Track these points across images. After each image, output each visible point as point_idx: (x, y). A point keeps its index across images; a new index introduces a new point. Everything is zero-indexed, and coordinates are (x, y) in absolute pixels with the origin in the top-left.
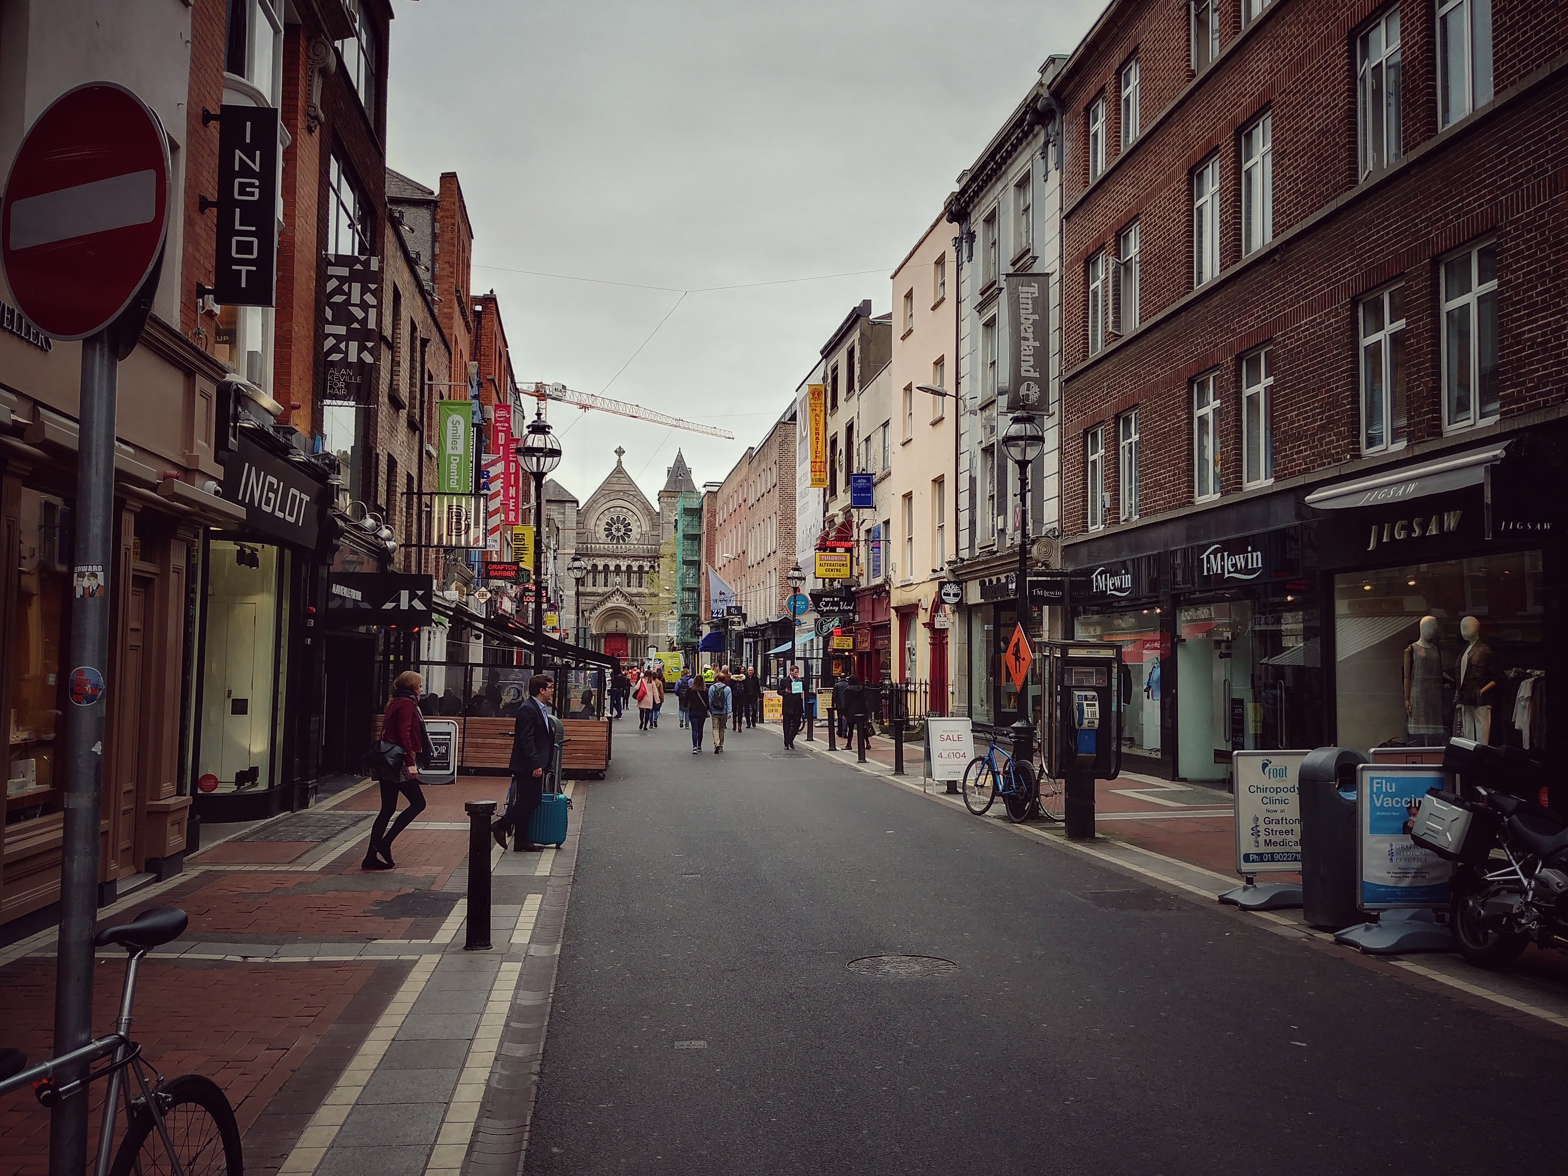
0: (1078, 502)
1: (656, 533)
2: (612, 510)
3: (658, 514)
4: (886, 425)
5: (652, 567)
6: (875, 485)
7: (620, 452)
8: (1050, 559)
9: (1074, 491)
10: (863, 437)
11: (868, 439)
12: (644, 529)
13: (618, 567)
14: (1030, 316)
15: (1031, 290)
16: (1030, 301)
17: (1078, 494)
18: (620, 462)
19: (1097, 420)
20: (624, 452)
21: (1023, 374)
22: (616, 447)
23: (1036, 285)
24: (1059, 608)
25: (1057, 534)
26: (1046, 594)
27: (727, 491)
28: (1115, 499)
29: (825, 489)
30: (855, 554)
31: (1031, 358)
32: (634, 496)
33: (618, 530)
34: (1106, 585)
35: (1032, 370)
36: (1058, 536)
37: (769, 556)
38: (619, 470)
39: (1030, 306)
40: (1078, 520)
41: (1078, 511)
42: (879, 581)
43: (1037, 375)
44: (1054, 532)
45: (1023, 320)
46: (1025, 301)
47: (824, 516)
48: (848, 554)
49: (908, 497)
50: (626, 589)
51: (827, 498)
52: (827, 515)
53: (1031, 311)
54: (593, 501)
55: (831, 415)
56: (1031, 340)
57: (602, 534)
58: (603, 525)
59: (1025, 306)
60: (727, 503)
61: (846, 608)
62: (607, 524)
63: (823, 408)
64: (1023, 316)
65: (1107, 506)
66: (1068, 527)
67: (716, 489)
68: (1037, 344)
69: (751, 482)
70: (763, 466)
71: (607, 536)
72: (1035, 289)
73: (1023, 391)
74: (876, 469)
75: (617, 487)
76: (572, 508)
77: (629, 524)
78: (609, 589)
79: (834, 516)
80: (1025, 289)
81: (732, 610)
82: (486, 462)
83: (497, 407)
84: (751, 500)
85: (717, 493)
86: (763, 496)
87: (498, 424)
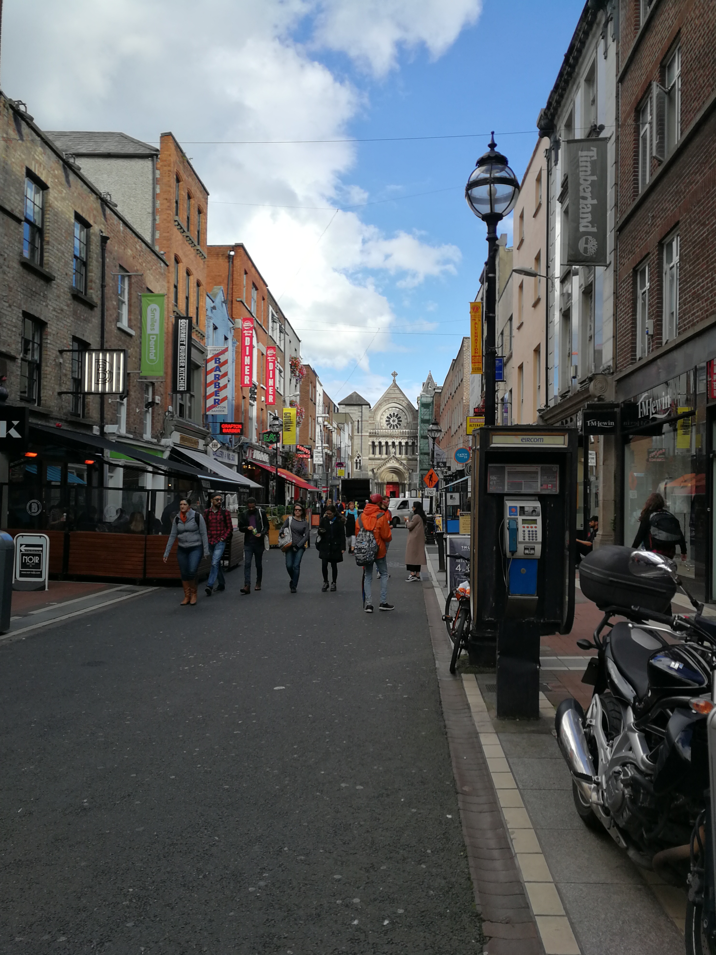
0: (628, 338)
1: (415, 422)
2: (390, 409)
3: (417, 411)
4: (511, 319)
5: (413, 443)
6: (505, 365)
7: (395, 375)
8: (605, 394)
9: (626, 328)
10: (500, 332)
11: (502, 334)
12: (409, 420)
13: (393, 443)
14: (588, 178)
15: (591, 153)
16: (589, 164)
17: (628, 330)
18: (394, 381)
19: (644, 254)
20: (397, 374)
21: (582, 229)
22: (392, 372)
23: (595, 149)
24: (613, 437)
25: (612, 371)
26: (600, 424)
27: (444, 390)
28: (658, 325)
29: (482, 375)
31: (589, 215)
32: (403, 401)
33: (394, 421)
34: (649, 410)
35: (590, 225)
36: (613, 373)
37: (459, 427)
38: (395, 385)
39: (589, 169)
40: (628, 354)
41: (628, 346)
43: (595, 230)
44: (609, 369)
45: (582, 181)
46: (584, 164)
49: (521, 367)
50: (398, 456)
53: (589, 173)
54: (380, 405)
56: (590, 199)
57: (384, 423)
58: (385, 418)
59: (584, 169)
60: (444, 398)
62: (388, 417)
63: (480, 319)
64: (582, 178)
65: (651, 332)
66: (620, 363)
67: (440, 391)
68: (595, 202)
69: (453, 381)
70: (457, 369)
71: (387, 425)
72: (593, 153)
73: (581, 245)
74: (506, 354)
75: (393, 396)
76: (366, 408)
77: (400, 417)
78: (388, 456)
80: (585, 153)
81: (441, 464)
82: (218, 352)
83: (244, 320)
84: (453, 393)
85: (441, 393)
86: (457, 389)
87: (245, 332)
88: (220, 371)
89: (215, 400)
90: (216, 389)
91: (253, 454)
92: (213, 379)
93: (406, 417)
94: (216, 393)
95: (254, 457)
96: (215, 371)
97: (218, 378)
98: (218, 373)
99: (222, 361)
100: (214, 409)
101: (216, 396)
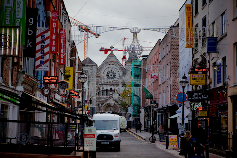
2: (109, 68)
3: (125, 69)
4: (223, 14)
6: (218, 42)
10: (211, 23)
11: (213, 23)
12: (120, 75)
13: (111, 88)
20: (113, 47)
29: (192, 48)
30: (208, 74)
32: (117, 63)
33: (111, 75)
38: (111, 54)
42: (220, 85)
47: (192, 59)
48: (205, 75)
51: (194, 52)
52: (194, 59)
54: (103, 65)
55: (195, 17)
57: (105, 77)
58: (106, 74)
60: (150, 62)
61: (204, 98)
62: (107, 73)
63: (191, 15)
69: (160, 52)
71: (107, 78)
75: (111, 60)
76: (95, 67)
77: (115, 73)
78: (108, 96)
79: (197, 59)
81: (153, 102)
82: (43, 31)
83: (52, 12)
84: (160, 59)
85: (146, 59)
86: (165, 56)
87: (53, 19)
88: (44, 43)
89: (41, 61)
90: (42, 55)
91: (55, 96)
92: (40, 48)
93: (118, 73)
94: (42, 57)
95: (55, 98)
96: (41, 43)
97: (43, 47)
98: (43, 44)
99: (46, 37)
100: (40, 67)
101: (42, 59)
